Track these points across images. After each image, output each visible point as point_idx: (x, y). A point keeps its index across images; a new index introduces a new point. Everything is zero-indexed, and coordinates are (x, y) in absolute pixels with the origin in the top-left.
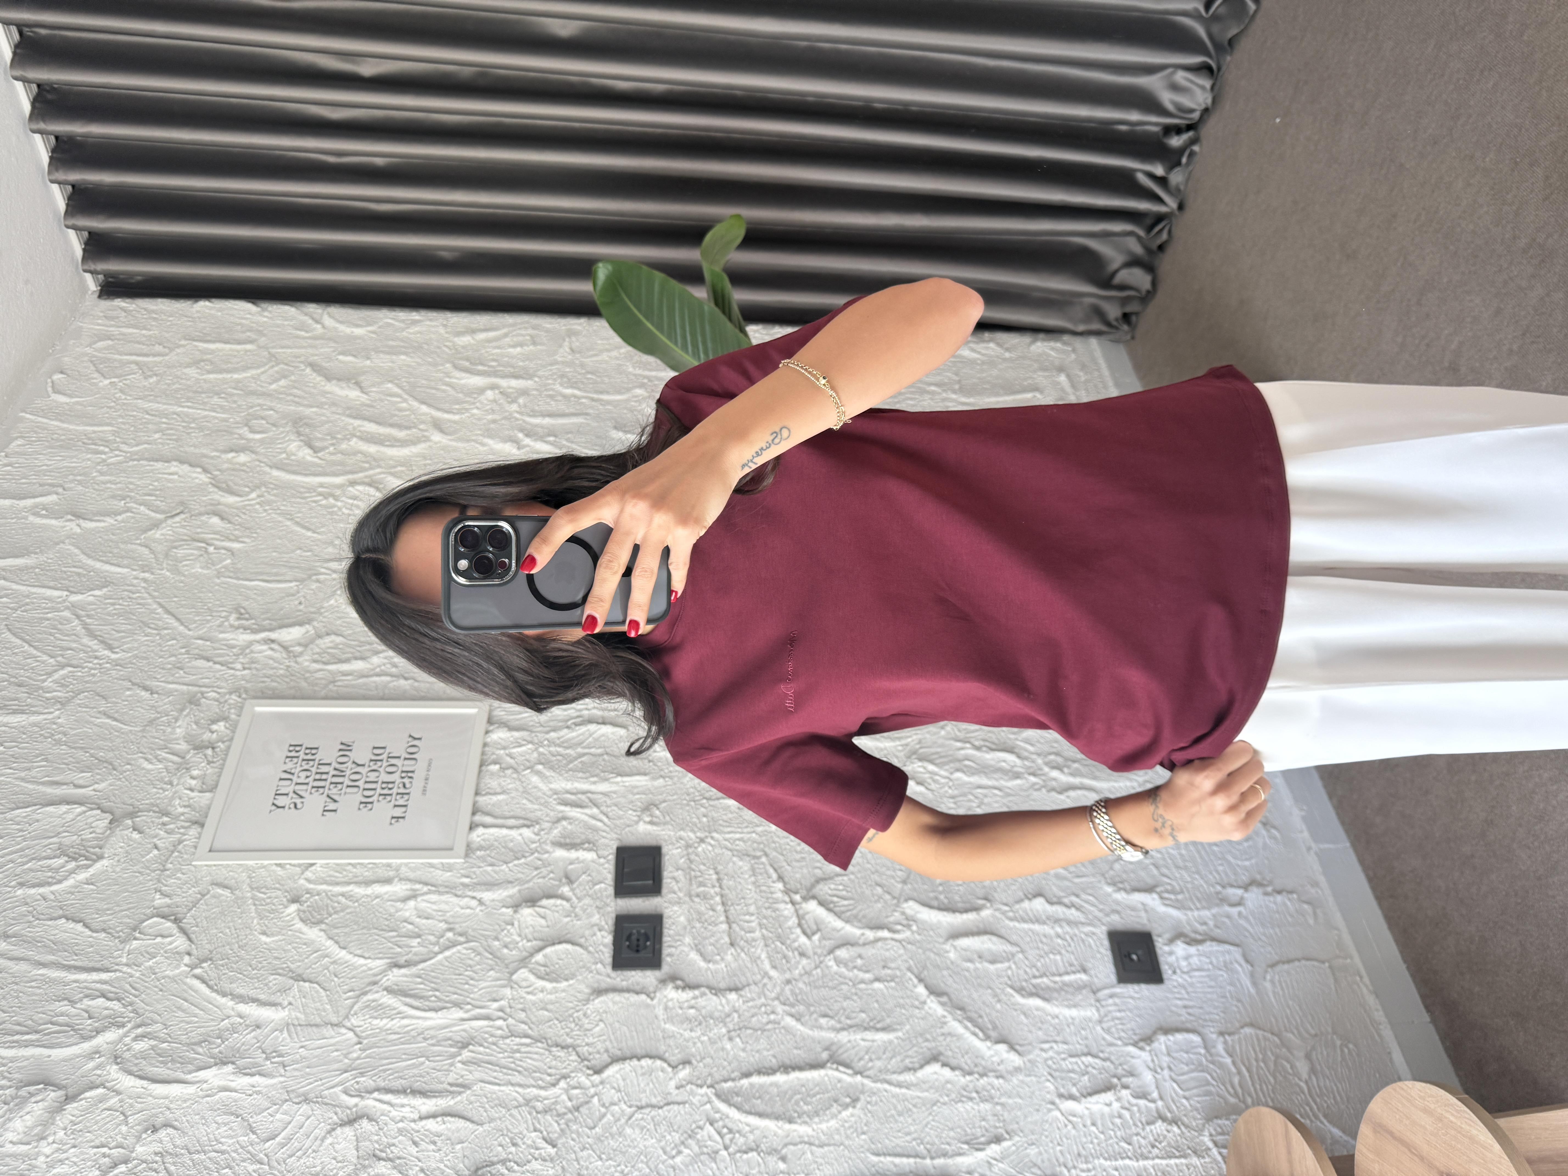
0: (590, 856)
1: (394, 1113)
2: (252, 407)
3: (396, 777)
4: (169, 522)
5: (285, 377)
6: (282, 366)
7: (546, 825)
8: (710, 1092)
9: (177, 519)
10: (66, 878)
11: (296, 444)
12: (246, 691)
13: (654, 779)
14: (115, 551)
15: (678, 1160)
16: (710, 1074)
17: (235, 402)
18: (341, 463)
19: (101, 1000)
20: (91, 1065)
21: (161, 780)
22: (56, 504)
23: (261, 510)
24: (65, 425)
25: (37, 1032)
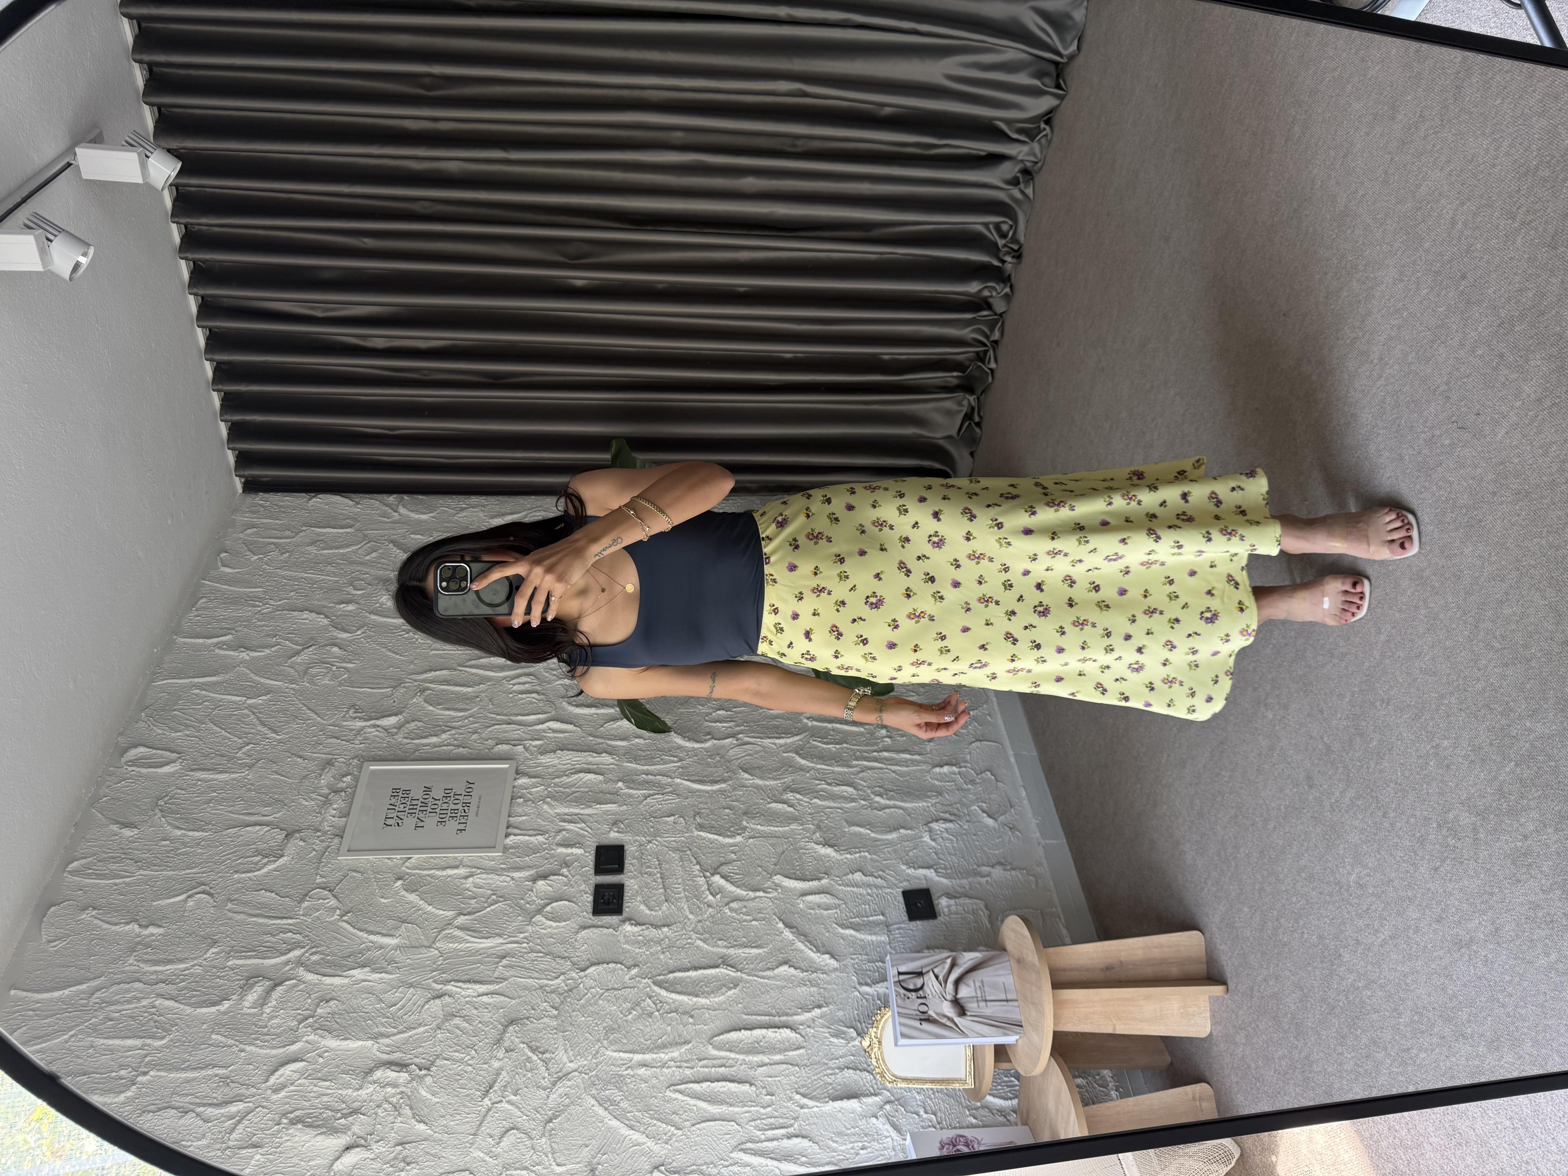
0: (579, 851)
1: (463, 993)
2: (354, 572)
3: (459, 806)
4: (306, 651)
7: (553, 834)
8: (650, 981)
9: (311, 649)
10: (262, 868)
11: (385, 597)
12: (363, 757)
13: (620, 806)
14: (272, 671)
15: (630, 1017)
16: (650, 972)
17: (342, 569)
19: (289, 935)
20: (288, 968)
21: (314, 811)
22: (232, 641)
23: (365, 642)
24: (231, 588)
25: (255, 951)
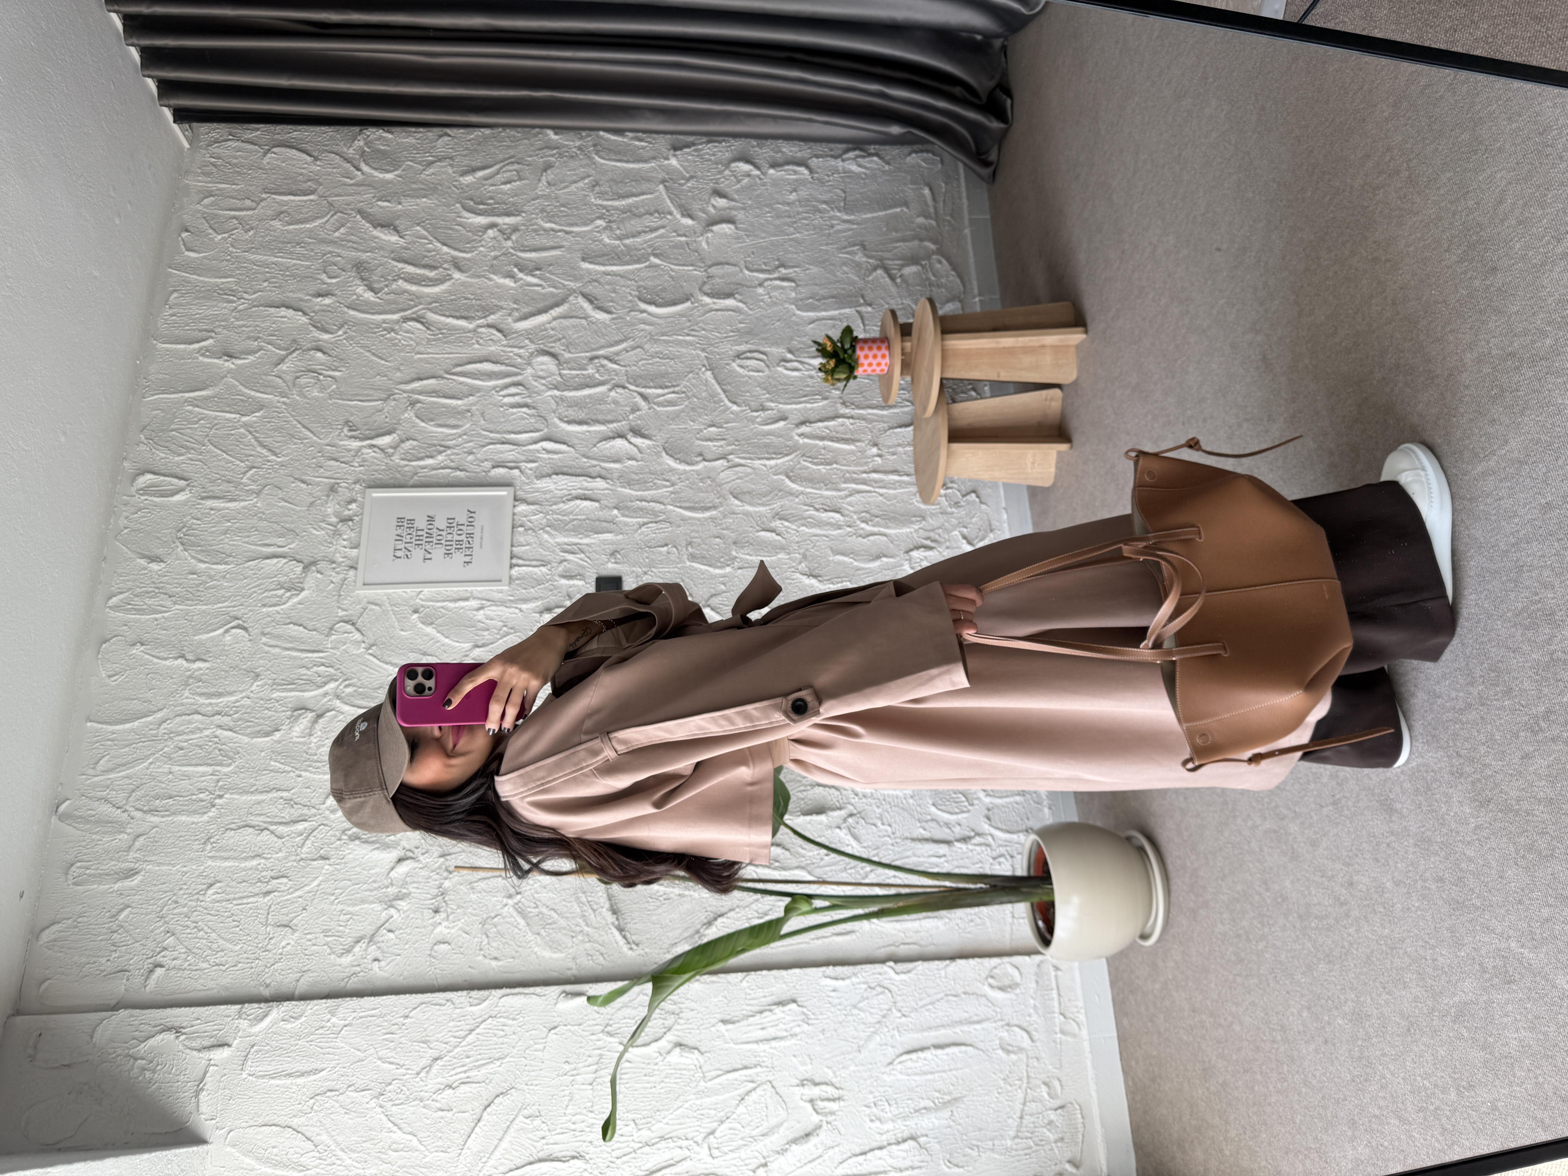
0: (581, 581)
2: (325, 255)
3: (463, 538)
4: (290, 357)
5: (343, 226)
6: (339, 214)
7: (555, 565)
9: (294, 355)
10: (287, 601)
11: (361, 288)
13: (617, 535)
14: (261, 381)
17: (312, 250)
18: (394, 302)
19: (322, 668)
20: (325, 700)
21: (326, 541)
22: (214, 346)
23: (347, 344)
24: (201, 279)
25: (294, 684)
